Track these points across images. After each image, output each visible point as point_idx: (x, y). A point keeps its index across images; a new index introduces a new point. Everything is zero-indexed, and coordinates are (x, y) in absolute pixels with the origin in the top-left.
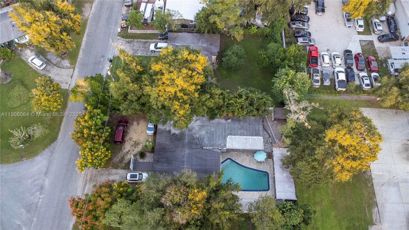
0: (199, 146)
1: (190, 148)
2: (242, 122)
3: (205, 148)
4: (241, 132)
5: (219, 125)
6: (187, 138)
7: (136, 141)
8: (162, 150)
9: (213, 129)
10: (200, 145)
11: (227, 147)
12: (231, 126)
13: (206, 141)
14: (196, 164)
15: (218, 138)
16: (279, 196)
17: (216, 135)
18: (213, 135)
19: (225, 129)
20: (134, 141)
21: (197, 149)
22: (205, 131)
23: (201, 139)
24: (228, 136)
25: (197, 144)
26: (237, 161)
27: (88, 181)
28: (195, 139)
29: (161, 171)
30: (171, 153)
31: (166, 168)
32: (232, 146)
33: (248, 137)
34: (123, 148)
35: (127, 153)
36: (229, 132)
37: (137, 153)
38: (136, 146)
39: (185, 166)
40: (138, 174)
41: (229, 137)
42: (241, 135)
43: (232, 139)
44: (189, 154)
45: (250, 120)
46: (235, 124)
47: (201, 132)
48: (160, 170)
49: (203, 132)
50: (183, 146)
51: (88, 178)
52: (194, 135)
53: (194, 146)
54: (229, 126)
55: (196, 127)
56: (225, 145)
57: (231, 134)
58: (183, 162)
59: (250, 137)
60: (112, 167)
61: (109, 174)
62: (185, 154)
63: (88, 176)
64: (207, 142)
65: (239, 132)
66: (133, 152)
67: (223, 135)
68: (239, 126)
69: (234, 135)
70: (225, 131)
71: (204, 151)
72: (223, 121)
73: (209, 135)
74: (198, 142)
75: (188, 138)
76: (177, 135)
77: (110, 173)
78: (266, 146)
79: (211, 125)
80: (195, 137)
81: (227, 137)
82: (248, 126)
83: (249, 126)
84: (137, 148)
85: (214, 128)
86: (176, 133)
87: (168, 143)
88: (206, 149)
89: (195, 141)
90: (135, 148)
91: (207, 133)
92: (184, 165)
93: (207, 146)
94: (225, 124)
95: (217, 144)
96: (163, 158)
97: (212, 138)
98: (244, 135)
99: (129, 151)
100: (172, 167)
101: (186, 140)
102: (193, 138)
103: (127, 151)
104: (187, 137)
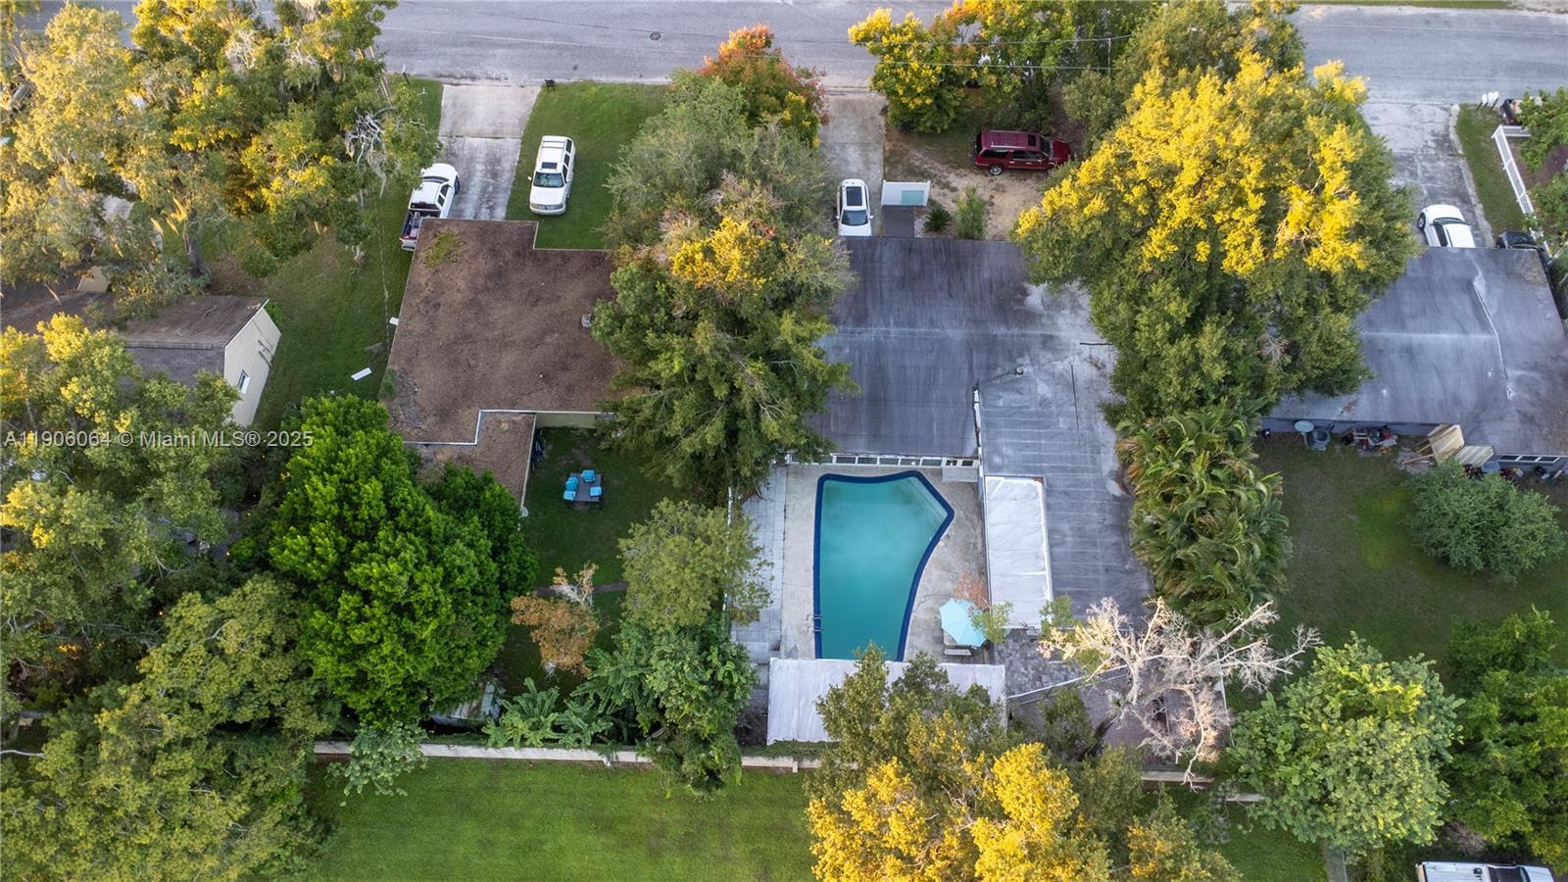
0: (979, 375)
1: (970, 346)
2: (1114, 539)
3: (977, 399)
4: (1065, 536)
5: (1088, 449)
6: (1009, 332)
7: (992, 204)
8: (953, 260)
9: (1063, 424)
10: (989, 380)
11: (988, 479)
12: (1089, 493)
13: (1005, 400)
14: (904, 367)
15: (1027, 446)
16: (780, 668)
17: (1040, 436)
18: (1038, 425)
19: (1073, 470)
20: (993, 200)
21: (970, 368)
22: (1049, 395)
23: (1013, 381)
24: (1041, 480)
25: (990, 368)
26: (941, 544)
28: (1012, 359)
29: (872, 261)
30: (946, 287)
31: (885, 273)
32: (996, 498)
33: (1046, 563)
34: (963, 171)
35: (947, 186)
36: (1061, 484)
39: (893, 330)
40: (864, 207)
41: (1035, 489)
42: (1051, 532)
43: (1026, 497)
44: (943, 344)
45: (1130, 572)
46: (1101, 510)
47: (1046, 382)
48: (876, 258)
49: (1044, 389)
50: (977, 322)
52: (1027, 358)
53: (979, 358)
54: (1087, 486)
55: (1066, 362)
56: (995, 470)
57: (1049, 492)
58: (911, 324)
59: (1047, 573)
60: (892, 152)
61: (864, 147)
62: (942, 328)
63: (854, 95)
64: (1001, 403)
65: (1065, 527)
67: (1041, 461)
68: (1096, 526)
69: (1048, 507)
70: (1064, 469)
71: (963, 392)
72: (1110, 463)
73: (1032, 409)
74: (999, 371)
75: (1013, 336)
76: (1021, 302)
77: (871, 148)
78: (1022, 670)
79: (1083, 416)
80: (1019, 361)
81: (1036, 479)
82: (1100, 564)
83: (1101, 569)
85: (1070, 429)
87: (986, 275)
88: (974, 403)
89: (1001, 361)
91: (1044, 403)
92: (898, 325)
93: (984, 404)
94: (1094, 471)
95: (999, 440)
96: (922, 265)
97: (1024, 423)
98: (1051, 546)
99: (954, 190)
100: (891, 291)
101: (1000, 331)
102: (1015, 354)
103: (954, 185)
104: (1015, 331)
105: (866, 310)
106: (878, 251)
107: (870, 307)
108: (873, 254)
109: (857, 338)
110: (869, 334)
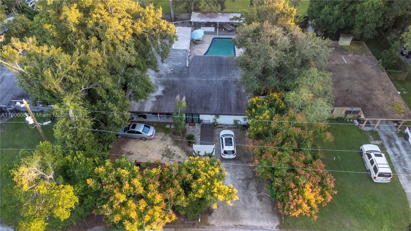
0: (185, 69)
1: (187, 75)
3: (188, 65)
6: (173, 78)
10: (183, 68)
11: (188, 49)
14: (211, 71)
15: (174, 54)
20: (162, 157)
21: (188, 71)
23: (175, 68)
24: (172, 48)
25: (182, 71)
27: (237, 224)
30: (193, 94)
31: (216, 99)
37: (184, 151)
38: (172, 153)
39: (214, 79)
41: (175, 47)
44: (197, 77)
48: (220, 105)
50: (184, 82)
51: (231, 224)
52: (169, 73)
53: (185, 73)
56: (185, 50)
58: (208, 81)
62: (196, 80)
63: (227, 225)
66: (183, 157)
71: (192, 66)
73: (170, 62)
74: (179, 70)
76: (166, 88)
84: (175, 153)
86: (162, 90)
89: (178, 72)
90: (176, 155)
92: (213, 81)
93: (186, 63)
95: (182, 56)
96: (201, 102)
97: (174, 59)
100: (215, 93)
101: (176, 79)
102: (172, 73)
104: (171, 79)
105: (224, 86)
106: (219, 108)
107: (222, 87)
108: (221, 107)
109: (227, 78)
110: (223, 78)
